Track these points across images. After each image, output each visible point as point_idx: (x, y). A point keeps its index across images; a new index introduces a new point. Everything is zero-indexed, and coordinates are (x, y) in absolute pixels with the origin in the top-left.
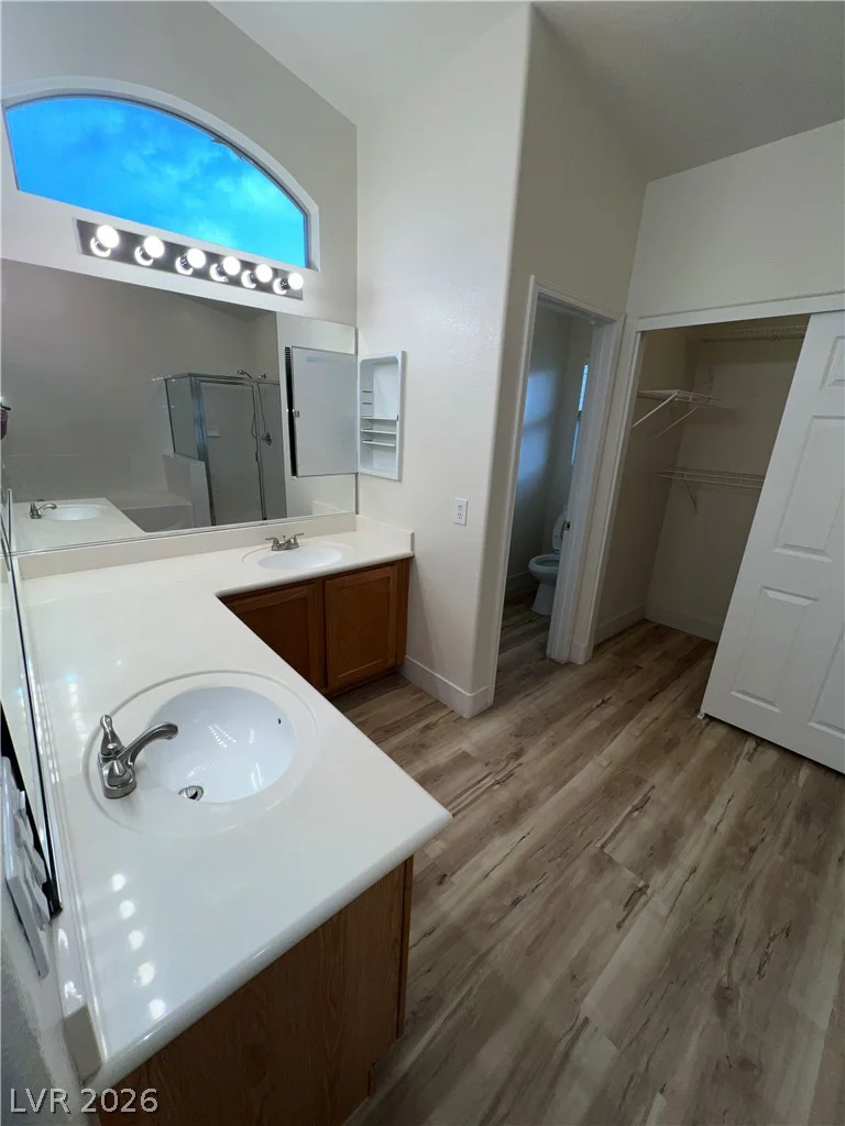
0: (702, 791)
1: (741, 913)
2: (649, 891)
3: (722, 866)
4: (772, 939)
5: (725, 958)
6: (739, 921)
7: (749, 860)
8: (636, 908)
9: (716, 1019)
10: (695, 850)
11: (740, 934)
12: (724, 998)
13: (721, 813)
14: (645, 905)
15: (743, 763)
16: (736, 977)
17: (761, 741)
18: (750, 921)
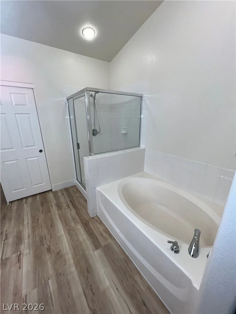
0: (20, 219)
1: (43, 232)
2: (22, 252)
3: (34, 229)
4: (50, 231)
5: (45, 243)
6: (43, 234)
7: (38, 222)
8: (21, 259)
9: (50, 254)
10: (27, 232)
11: (45, 236)
12: (49, 250)
13: (27, 219)
14: (23, 256)
15: (25, 205)
16: (48, 243)
17: (26, 198)
18: (45, 232)
